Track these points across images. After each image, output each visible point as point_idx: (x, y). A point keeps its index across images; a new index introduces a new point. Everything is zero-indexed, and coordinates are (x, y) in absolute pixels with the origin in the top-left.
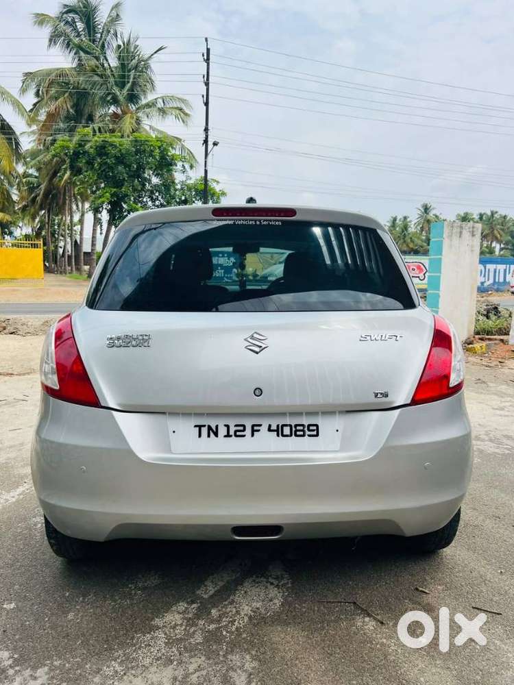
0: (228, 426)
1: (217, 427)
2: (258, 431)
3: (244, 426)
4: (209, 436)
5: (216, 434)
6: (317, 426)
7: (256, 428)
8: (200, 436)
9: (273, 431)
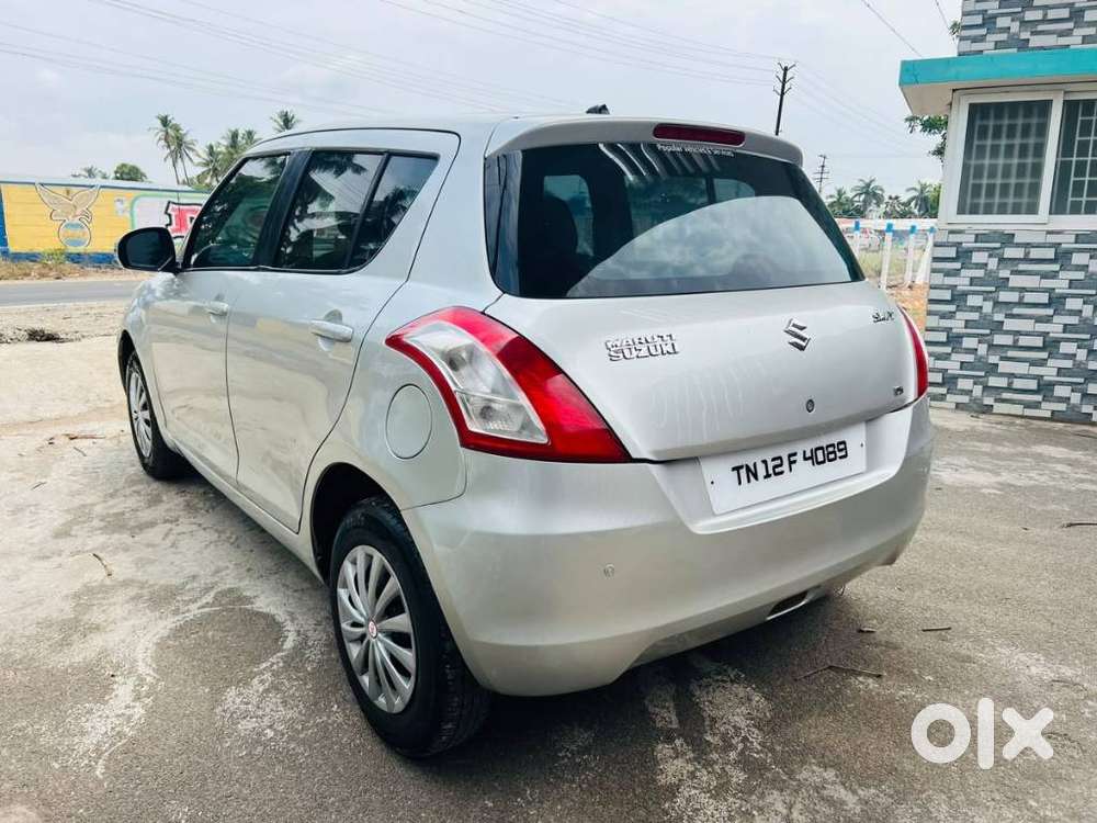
0: (765, 462)
1: (755, 464)
2: (795, 462)
3: (780, 458)
4: (749, 481)
5: (756, 477)
6: (844, 443)
7: (792, 459)
8: (740, 483)
9: (809, 458)
